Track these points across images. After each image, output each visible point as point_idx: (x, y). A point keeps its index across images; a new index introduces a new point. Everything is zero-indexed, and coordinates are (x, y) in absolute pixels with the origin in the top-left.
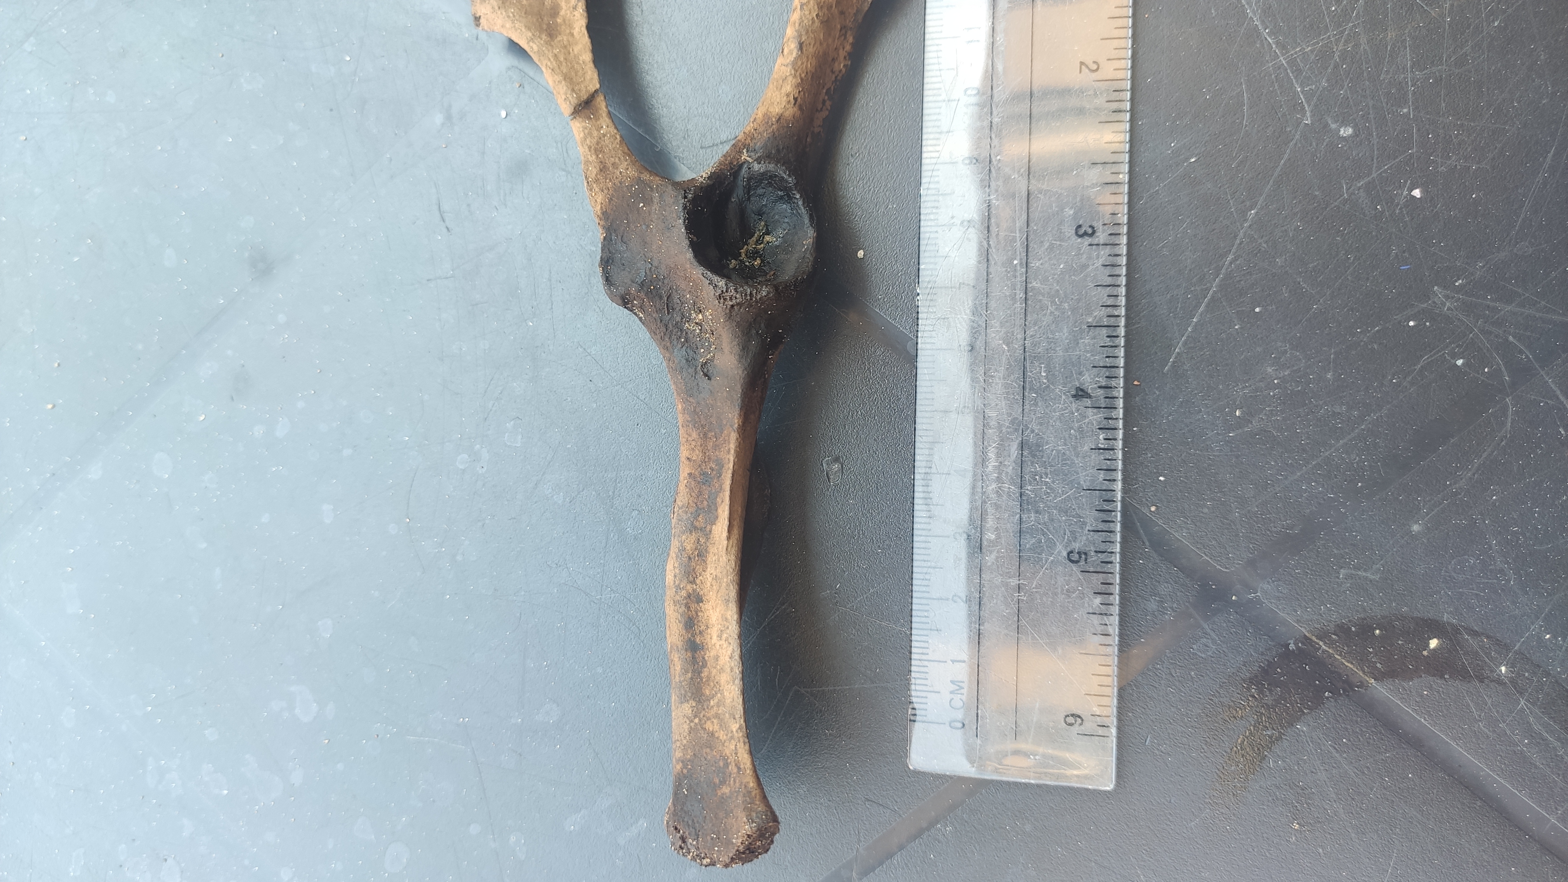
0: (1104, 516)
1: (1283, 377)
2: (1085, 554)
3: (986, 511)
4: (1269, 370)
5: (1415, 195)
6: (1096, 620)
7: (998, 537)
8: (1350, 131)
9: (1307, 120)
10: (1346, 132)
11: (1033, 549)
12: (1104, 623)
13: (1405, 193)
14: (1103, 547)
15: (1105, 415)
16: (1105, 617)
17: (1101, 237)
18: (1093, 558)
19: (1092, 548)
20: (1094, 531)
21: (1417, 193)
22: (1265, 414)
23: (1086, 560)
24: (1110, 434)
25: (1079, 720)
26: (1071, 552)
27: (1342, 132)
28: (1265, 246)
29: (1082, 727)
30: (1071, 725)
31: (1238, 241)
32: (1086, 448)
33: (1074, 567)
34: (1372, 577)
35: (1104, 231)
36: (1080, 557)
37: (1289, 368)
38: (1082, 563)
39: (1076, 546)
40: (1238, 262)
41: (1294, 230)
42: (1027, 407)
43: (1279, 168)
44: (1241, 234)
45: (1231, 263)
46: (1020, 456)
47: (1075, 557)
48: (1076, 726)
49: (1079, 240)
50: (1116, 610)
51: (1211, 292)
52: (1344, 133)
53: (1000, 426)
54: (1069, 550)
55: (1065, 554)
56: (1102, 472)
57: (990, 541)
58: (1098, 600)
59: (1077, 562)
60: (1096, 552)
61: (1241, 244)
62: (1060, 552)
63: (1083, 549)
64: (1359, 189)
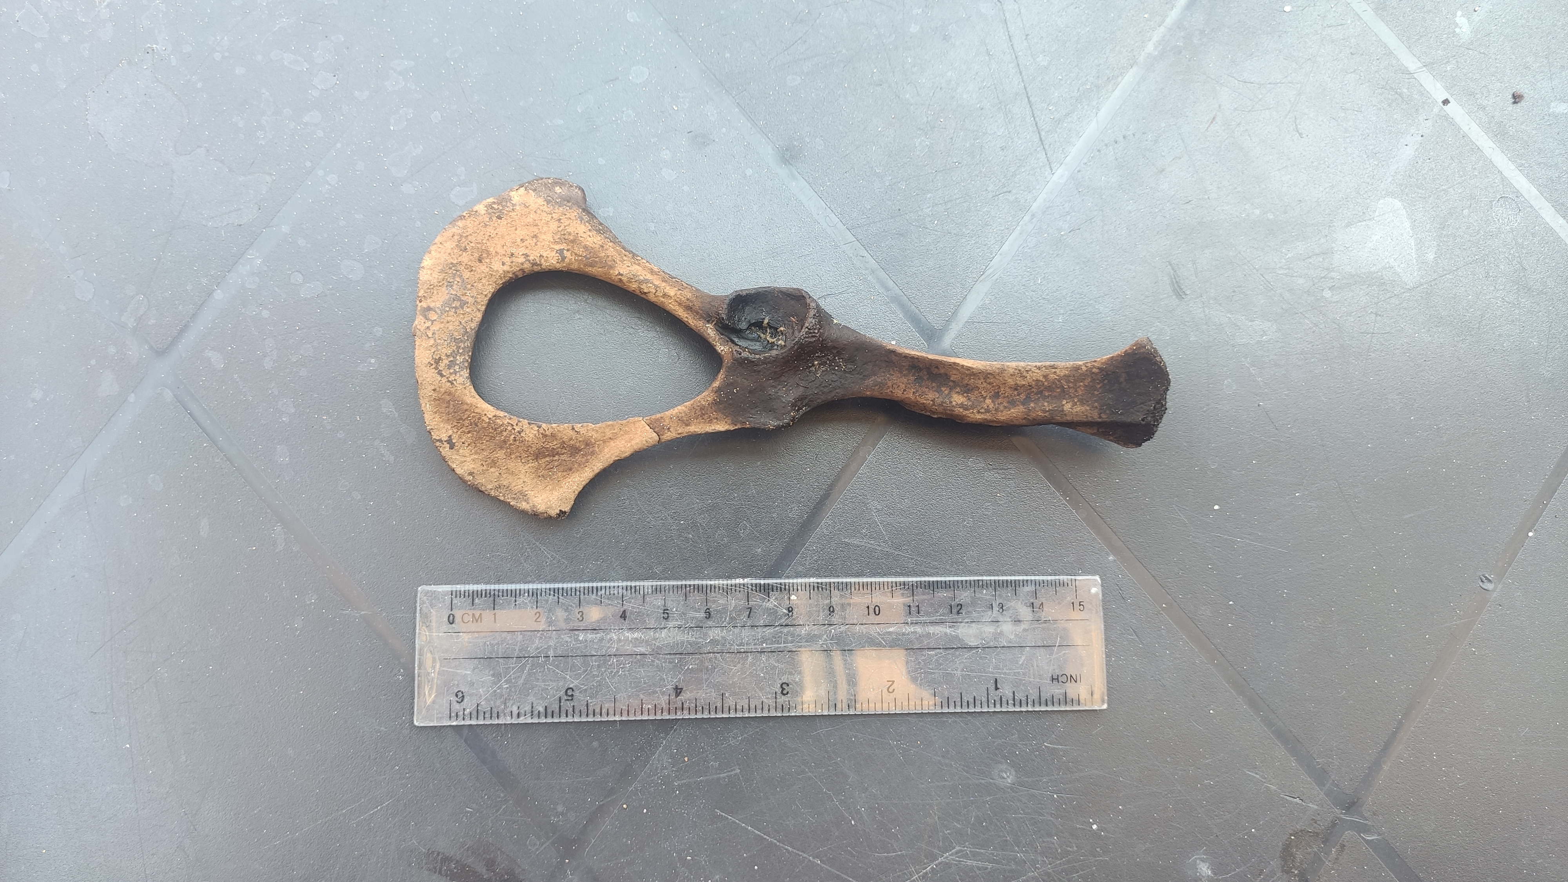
0: (597, 710)
2: (572, 700)
3: (598, 633)
4: (717, 877)
6: (528, 708)
7: (581, 642)
11: (573, 665)
12: (527, 714)
14: (577, 711)
15: (664, 708)
16: (530, 715)
17: (782, 699)
18: (569, 704)
19: (575, 704)
20: (587, 704)
22: (688, 875)
23: (568, 700)
24: (652, 710)
25: (460, 700)
26: (573, 690)
28: (797, 870)
29: (455, 703)
30: (457, 696)
31: (800, 853)
32: (643, 697)
33: (563, 692)
35: (785, 701)
36: (569, 696)
38: (566, 697)
39: (576, 694)
40: (787, 854)
42: (669, 656)
43: (847, 877)
44: (805, 855)
45: (786, 849)
46: (636, 653)
47: (570, 693)
48: (457, 699)
49: (779, 685)
50: (536, 720)
51: (768, 838)
53: (655, 639)
54: (574, 688)
55: (571, 686)
56: (627, 707)
57: (578, 635)
58: (542, 709)
59: (566, 694)
60: (574, 706)
61: (799, 855)
62: (573, 683)
63: (574, 697)
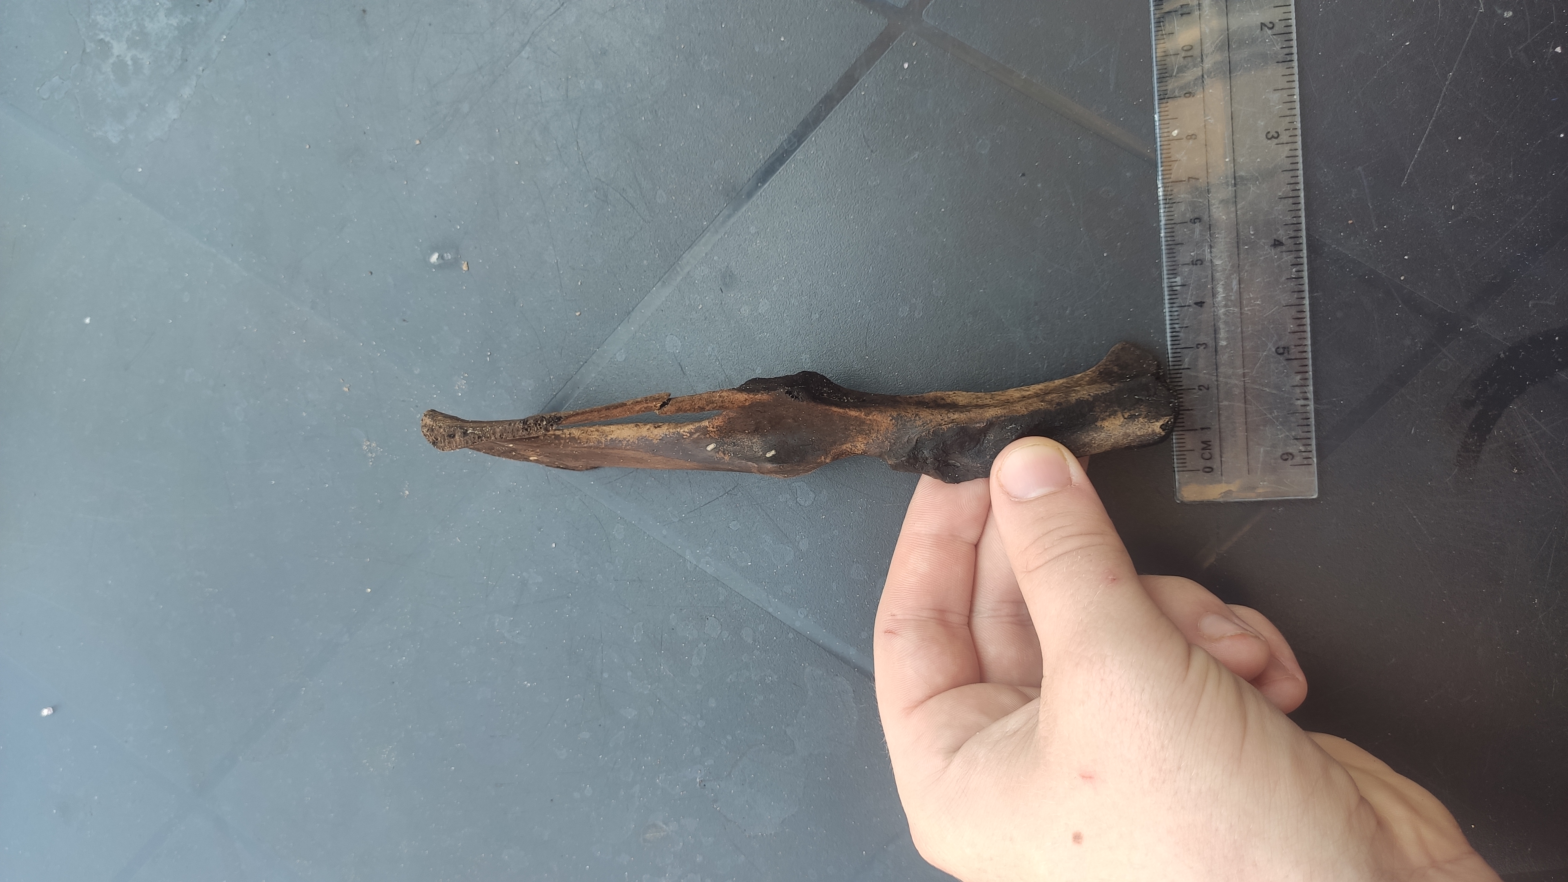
0: (1298, 322)
1: (1481, 180)
2: (1288, 348)
4: (1471, 177)
5: (1557, 51)
6: (1298, 390)
8: (1511, 13)
9: (1482, 9)
10: (1508, 14)
12: (1304, 391)
13: (1551, 50)
14: (1300, 342)
15: (1295, 256)
16: (1305, 388)
17: (1284, 138)
18: (1293, 350)
19: (1293, 344)
20: (1292, 332)
21: (1558, 50)
22: (1471, 206)
23: (1288, 352)
24: (1298, 268)
25: (1291, 457)
26: (1278, 348)
27: (1505, 15)
28: (1461, 96)
29: (1294, 460)
30: (1286, 460)
31: (1443, 94)
32: (1284, 279)
33: (1281, 358)
34: (1551, 304)
35: (1285, 134)
36: (1284, 351)
37: (1484, 174)
38: (1286, 354)
39: (1282, 343)
40: (1444, 108)
41: (1480, 83)
42: (1241, 256)
43: (1466, 43)
44: (1445, 89)
45: (1439, 109)
46: (1239, 288)
47: (1281, 351)
48: (1290, 459)
49: (1269, 141)
50: (1311, 382)
51: (1428, 130)
52: (1507, 15)
53: (1224, 270)
54: (1277, 346)
55: (1274, 350)
56: (1296, 293)
58: (1299, 377)
59: (1282, 354)
60: (1295, 346)
61: (1444, 96)
62: (1270, 348)
63: (1286, 346)
64: (1520, 51)
